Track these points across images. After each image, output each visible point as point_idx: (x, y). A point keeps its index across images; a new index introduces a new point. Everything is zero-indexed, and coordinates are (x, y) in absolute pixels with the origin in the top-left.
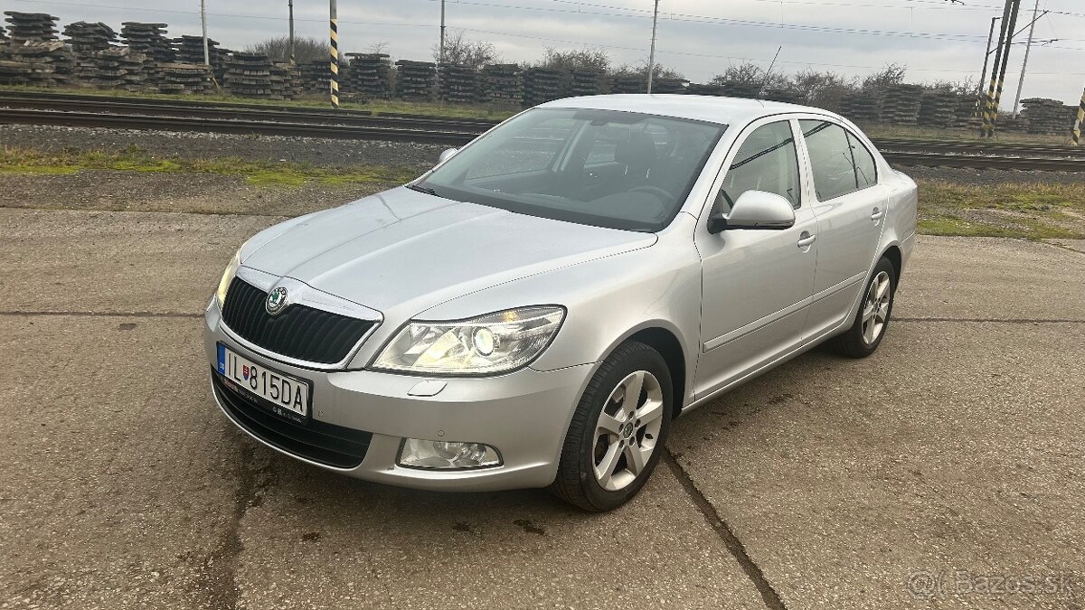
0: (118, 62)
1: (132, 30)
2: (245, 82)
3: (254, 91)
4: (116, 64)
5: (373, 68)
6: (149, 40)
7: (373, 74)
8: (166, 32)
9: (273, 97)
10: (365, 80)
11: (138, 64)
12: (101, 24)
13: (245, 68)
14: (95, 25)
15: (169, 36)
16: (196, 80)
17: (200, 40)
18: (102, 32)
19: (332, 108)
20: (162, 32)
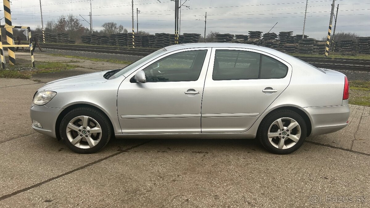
0: (271, 44)
1: (282, 34)
2: (304, 49)
3: (306, 52)
4: (270, 45)
5: (366, 42)
6: (286, 37)
7: (366, 45)
8: (292, 34)
9: (313, 54)
10: (362, 47)
11: (277, 44)
12: (273, 33)
13: (305, 44)
14: (272, 33)
15: (293, 35)
16: (293, 49)
17: (302, 36)
18: (273, 35)
19: (325, 57)
20: (291, 34)
